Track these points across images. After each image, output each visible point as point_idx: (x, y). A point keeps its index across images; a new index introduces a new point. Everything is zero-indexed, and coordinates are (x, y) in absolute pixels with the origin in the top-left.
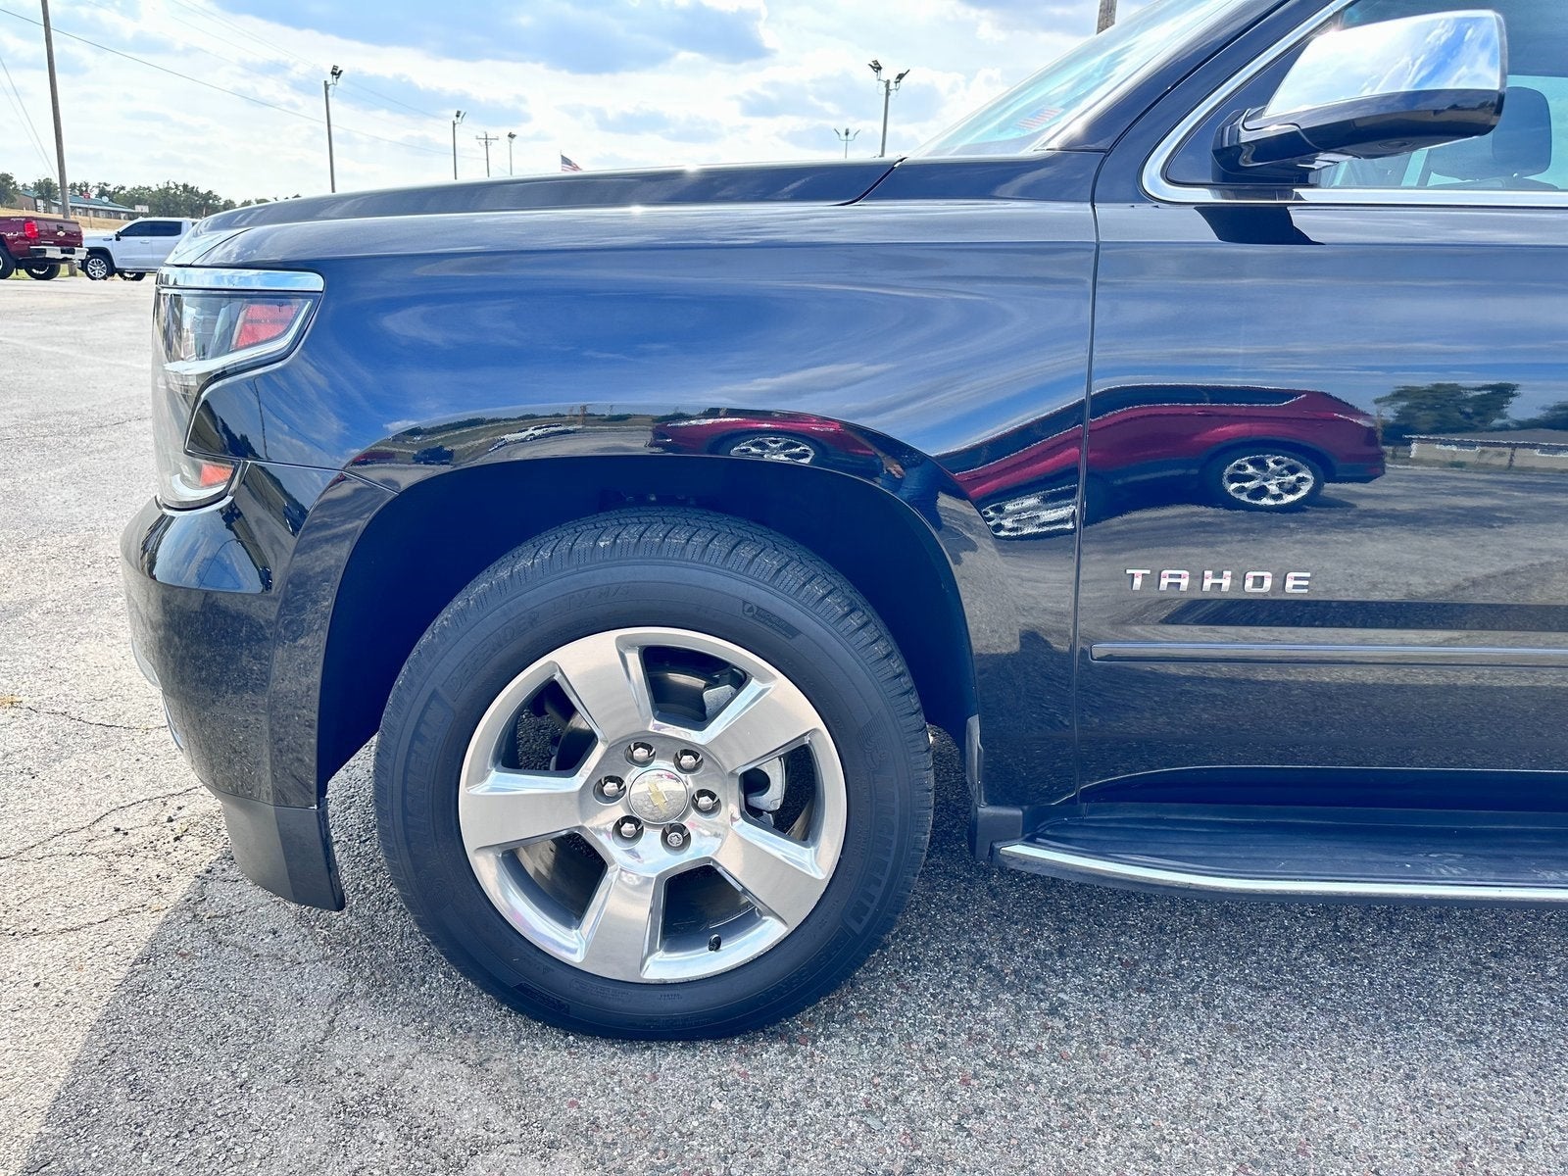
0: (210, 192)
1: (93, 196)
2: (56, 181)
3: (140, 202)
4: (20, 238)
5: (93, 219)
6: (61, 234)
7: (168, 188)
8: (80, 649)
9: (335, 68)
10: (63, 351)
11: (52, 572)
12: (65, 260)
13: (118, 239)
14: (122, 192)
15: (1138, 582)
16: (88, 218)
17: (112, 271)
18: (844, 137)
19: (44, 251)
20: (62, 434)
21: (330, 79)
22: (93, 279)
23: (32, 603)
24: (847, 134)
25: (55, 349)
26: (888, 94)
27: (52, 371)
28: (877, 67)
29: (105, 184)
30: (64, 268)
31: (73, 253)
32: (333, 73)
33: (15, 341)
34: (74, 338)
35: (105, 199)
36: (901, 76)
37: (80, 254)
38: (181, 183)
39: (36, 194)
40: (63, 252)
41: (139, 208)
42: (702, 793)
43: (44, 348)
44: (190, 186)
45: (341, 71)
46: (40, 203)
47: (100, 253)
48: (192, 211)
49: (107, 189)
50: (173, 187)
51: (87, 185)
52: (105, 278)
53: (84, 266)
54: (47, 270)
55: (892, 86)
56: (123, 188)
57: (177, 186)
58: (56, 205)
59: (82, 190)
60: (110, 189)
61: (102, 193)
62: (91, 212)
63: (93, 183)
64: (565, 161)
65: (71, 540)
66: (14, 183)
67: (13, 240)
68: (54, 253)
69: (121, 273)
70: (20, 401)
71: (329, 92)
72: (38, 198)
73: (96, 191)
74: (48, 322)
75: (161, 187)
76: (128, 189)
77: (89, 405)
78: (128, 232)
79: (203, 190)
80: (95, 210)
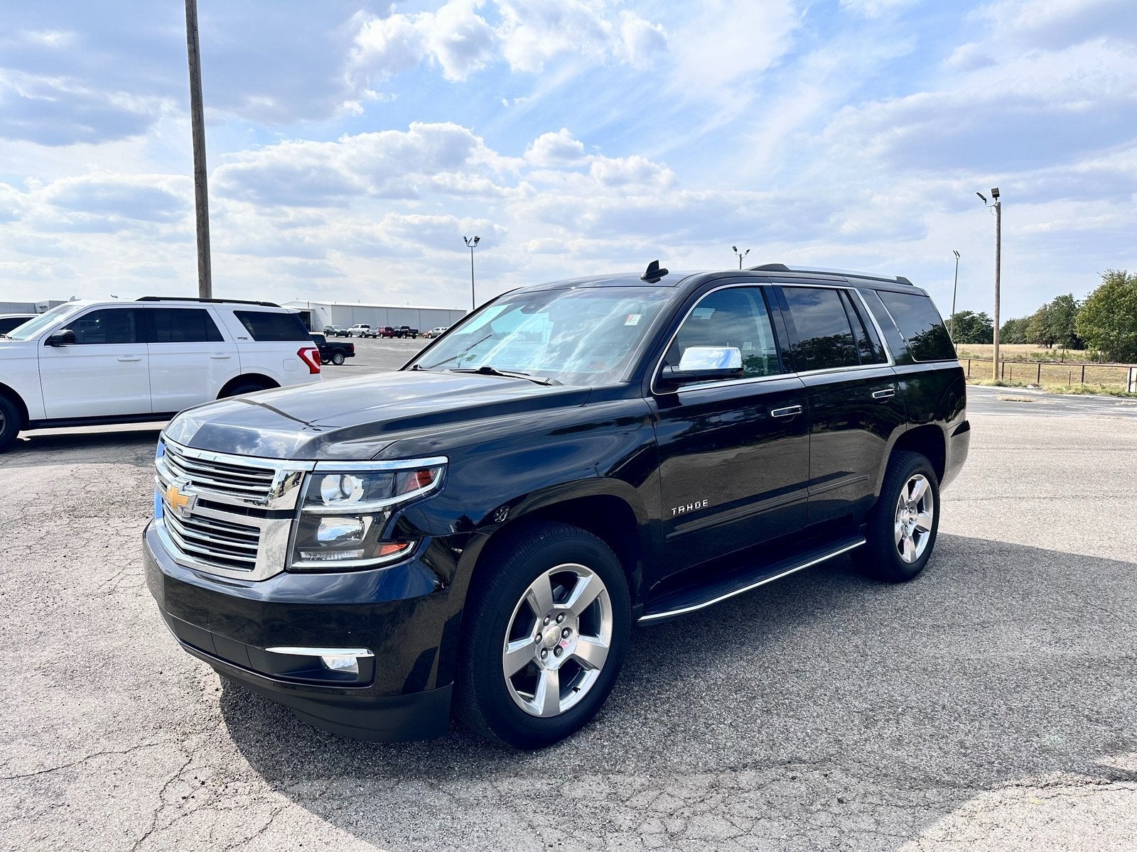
15: (674, 513)
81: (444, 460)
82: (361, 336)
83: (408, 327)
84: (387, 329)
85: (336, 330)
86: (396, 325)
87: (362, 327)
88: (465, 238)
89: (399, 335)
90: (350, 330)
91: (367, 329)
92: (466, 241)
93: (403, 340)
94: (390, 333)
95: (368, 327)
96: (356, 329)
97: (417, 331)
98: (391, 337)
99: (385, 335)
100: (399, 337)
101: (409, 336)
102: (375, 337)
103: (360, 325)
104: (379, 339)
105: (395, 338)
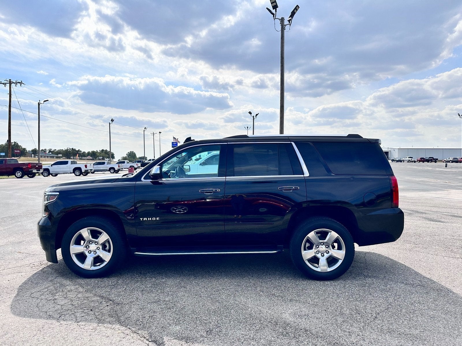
0: (79, 150)
1: (47, 152)
2: (37, 149)
3: (60, 153)
4: (26, 168)
5: (46, 159)
6: (37, 166)
7: (68, 149)
8: (31, 246)
9: (112, 119)
10: (34, 197)
11: (27, 237)
12: (37, 173)
13: (52, 166)
14: (55, 151)
15: (141, 220)
16: (45, 158)
17: (49, 174)
18: (247, 129)
19: (32, 171)
20: (32, 214)
21: (111, 122)
22: (44, 176)
23: (24, 241)
24: (248, 128)
25: (32, 197)
26: (254, 119)
27: (31, 202)
28: (250, 113)
29: (51, 149)
30: (37, 174)
31: (40, 171)
32: (111, 121)
33: (24, 195)
34: (37, 194)
35: (50, 153)
36: (257, 115)
37: (41, 171)
38: (71, 148)
39: (32, 153)
40: (37, 171)
41: (59, 155)
42: (98, 247)
43: (30, 196)
44: (74, 149)
45: (114, 120)
46: (33, 155)
47: (47, 170)
48: (74, 155)
49: (51, 150)
50: (69, 149)
51: (46, 150)
52: (47, 176)
53: (42, 173)
54: (32, 175)
55: (255, 117)
56: (56, 150)
57: (70, 149)
58: (37, 155)
59: (44, 151)
60: (52, 150)
61: (50, 151)
62: (46, 157)
63: (47, 149)
64: (174, 138)
65: (31, 232)
66: (26, 150)
67: (25, 168)
68: (35, 171)
69: (52, 174)
70: (24, 208)
71: (110, 125)
72: (32, 154)
73: (48, 151)
74: (31, 190)
75: (66, 149)
76: (57, 150)
77: (38, 208)
78: (54, 164)
79: (77, 149)
80: (47, 156)
81: (58, 193)
82: (408, 162)
83: (433, 158)
84: (421, 158)
85: (396, 159)
86: (427, 156)
87: (409, 158)
88: (459, 114)
89: (428, 161)
90: (403, 159)
91: (411, 159)
92: (459, 115)
93: (429, 164)
94: (423, 160)
95: (412, 158)
96: (406, 159)
97: (437, 159)
98: (423, 162)
99: (420, 161)
100: (428, 162)
101: (433, 161)
102: (415, 162)
103: (408, 157)
104: (417, 163)
105: (426, 163)
